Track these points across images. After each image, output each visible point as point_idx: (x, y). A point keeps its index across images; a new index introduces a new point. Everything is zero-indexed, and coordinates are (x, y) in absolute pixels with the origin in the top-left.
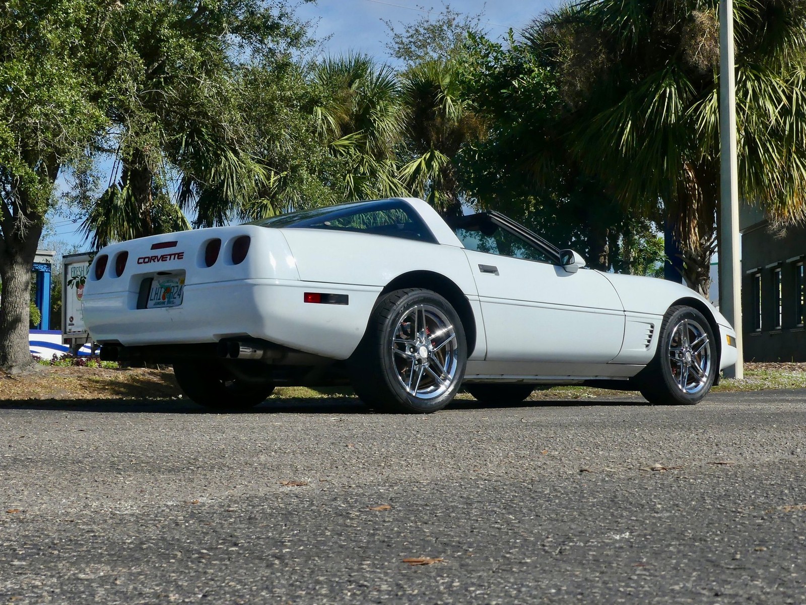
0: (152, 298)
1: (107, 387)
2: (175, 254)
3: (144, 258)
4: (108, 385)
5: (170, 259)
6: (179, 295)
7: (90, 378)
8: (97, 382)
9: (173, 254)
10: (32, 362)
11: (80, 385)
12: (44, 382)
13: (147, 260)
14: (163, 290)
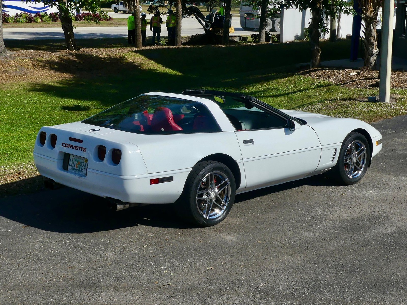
0: (71, 164)
1: (47, 65)
2: (82, 148)
3: (66, 144)
4: (47, 64)
5: (79, 150)
6: (85, 168)
7: (37, 59)
8: (41, 61)
9: (81, 148)
10: (5, 50)
11: (32, 64)
12: (12, 63)
13: (67, 146)
14: (76, 162)
